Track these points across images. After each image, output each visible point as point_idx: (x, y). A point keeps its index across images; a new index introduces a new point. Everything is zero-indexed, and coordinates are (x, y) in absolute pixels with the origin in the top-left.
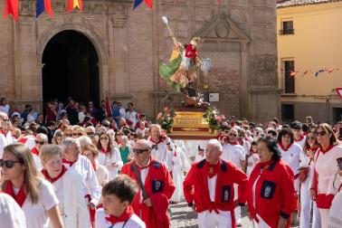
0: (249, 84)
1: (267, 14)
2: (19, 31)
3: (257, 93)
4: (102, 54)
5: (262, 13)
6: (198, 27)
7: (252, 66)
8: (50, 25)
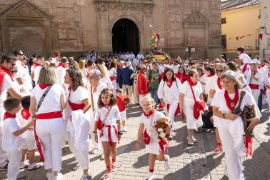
0: (209, 44)
1: (217, 12)
2: (100, 18)
3: (212, 48)
4: (140, 30)
5: (214, 11)
6: (185, 17)
7: (210, 35)
8: (115, 15)
